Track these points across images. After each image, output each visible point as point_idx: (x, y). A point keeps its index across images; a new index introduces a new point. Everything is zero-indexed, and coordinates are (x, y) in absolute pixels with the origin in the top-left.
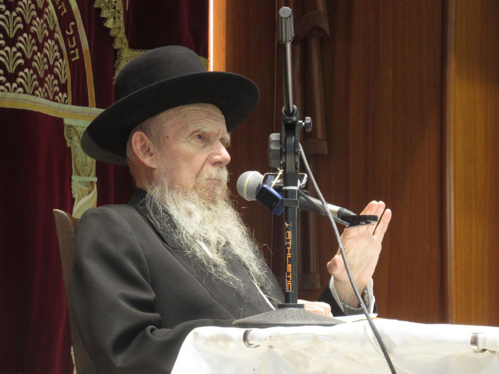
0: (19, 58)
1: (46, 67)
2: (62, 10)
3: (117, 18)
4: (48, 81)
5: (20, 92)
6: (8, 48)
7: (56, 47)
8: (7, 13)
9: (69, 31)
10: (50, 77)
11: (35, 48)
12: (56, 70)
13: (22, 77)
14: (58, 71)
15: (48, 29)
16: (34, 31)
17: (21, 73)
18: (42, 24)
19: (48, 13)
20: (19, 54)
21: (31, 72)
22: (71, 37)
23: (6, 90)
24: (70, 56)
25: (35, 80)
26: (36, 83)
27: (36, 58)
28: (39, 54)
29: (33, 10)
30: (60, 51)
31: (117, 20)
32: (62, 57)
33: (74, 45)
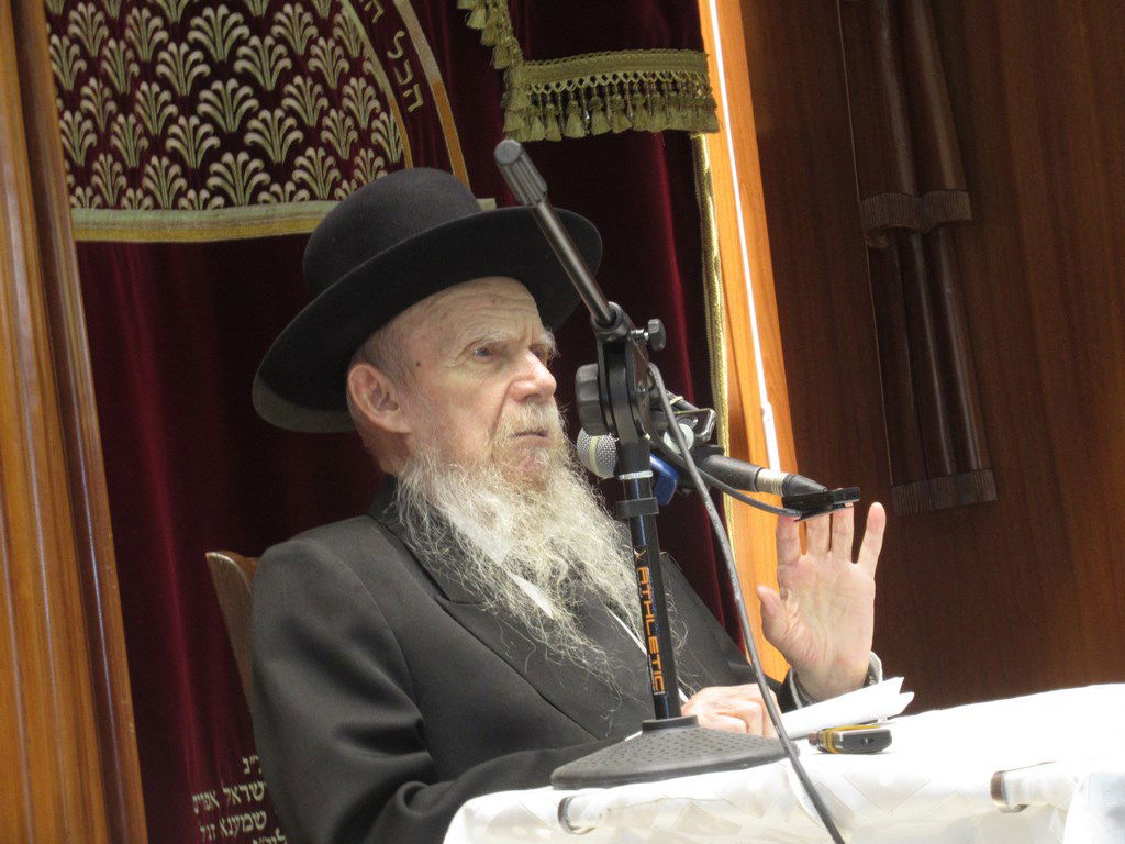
0: (291, 129)
1: (354, 135)
2: (373, 10)
3: (491, 6)
4: (362, 164)
5: (303, 199)
6: (265, 114)
7: (370, 91)
8: (255, 41)
9: (395, 52)
10: (366, 154)
11: (324, 102)
12: (376, 137)
13: (302, 167)
14: (381, 139)
15: (347, 56)
16: (317, 68)
17: (300, 160)
18: (333, 49)
19: (343, 24)
20: (290, 121)
21: (322, 152)
22: (399, 63)
23: (275, 200)
24: (403, 103)
25: (330, 167)
26: (335, 173)
27: (327, 121)
28: (333, 113)
29: (308, 25)
30: (381, 96)
31: (493, 10)
32: (386, 108)
33: (410, 77)
